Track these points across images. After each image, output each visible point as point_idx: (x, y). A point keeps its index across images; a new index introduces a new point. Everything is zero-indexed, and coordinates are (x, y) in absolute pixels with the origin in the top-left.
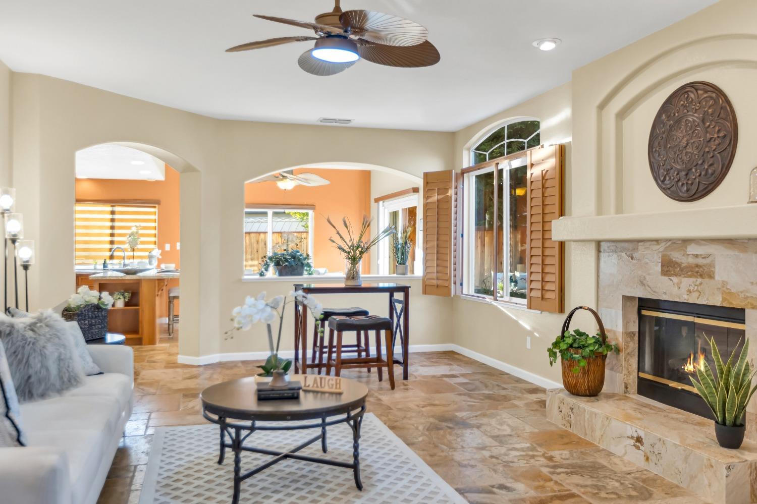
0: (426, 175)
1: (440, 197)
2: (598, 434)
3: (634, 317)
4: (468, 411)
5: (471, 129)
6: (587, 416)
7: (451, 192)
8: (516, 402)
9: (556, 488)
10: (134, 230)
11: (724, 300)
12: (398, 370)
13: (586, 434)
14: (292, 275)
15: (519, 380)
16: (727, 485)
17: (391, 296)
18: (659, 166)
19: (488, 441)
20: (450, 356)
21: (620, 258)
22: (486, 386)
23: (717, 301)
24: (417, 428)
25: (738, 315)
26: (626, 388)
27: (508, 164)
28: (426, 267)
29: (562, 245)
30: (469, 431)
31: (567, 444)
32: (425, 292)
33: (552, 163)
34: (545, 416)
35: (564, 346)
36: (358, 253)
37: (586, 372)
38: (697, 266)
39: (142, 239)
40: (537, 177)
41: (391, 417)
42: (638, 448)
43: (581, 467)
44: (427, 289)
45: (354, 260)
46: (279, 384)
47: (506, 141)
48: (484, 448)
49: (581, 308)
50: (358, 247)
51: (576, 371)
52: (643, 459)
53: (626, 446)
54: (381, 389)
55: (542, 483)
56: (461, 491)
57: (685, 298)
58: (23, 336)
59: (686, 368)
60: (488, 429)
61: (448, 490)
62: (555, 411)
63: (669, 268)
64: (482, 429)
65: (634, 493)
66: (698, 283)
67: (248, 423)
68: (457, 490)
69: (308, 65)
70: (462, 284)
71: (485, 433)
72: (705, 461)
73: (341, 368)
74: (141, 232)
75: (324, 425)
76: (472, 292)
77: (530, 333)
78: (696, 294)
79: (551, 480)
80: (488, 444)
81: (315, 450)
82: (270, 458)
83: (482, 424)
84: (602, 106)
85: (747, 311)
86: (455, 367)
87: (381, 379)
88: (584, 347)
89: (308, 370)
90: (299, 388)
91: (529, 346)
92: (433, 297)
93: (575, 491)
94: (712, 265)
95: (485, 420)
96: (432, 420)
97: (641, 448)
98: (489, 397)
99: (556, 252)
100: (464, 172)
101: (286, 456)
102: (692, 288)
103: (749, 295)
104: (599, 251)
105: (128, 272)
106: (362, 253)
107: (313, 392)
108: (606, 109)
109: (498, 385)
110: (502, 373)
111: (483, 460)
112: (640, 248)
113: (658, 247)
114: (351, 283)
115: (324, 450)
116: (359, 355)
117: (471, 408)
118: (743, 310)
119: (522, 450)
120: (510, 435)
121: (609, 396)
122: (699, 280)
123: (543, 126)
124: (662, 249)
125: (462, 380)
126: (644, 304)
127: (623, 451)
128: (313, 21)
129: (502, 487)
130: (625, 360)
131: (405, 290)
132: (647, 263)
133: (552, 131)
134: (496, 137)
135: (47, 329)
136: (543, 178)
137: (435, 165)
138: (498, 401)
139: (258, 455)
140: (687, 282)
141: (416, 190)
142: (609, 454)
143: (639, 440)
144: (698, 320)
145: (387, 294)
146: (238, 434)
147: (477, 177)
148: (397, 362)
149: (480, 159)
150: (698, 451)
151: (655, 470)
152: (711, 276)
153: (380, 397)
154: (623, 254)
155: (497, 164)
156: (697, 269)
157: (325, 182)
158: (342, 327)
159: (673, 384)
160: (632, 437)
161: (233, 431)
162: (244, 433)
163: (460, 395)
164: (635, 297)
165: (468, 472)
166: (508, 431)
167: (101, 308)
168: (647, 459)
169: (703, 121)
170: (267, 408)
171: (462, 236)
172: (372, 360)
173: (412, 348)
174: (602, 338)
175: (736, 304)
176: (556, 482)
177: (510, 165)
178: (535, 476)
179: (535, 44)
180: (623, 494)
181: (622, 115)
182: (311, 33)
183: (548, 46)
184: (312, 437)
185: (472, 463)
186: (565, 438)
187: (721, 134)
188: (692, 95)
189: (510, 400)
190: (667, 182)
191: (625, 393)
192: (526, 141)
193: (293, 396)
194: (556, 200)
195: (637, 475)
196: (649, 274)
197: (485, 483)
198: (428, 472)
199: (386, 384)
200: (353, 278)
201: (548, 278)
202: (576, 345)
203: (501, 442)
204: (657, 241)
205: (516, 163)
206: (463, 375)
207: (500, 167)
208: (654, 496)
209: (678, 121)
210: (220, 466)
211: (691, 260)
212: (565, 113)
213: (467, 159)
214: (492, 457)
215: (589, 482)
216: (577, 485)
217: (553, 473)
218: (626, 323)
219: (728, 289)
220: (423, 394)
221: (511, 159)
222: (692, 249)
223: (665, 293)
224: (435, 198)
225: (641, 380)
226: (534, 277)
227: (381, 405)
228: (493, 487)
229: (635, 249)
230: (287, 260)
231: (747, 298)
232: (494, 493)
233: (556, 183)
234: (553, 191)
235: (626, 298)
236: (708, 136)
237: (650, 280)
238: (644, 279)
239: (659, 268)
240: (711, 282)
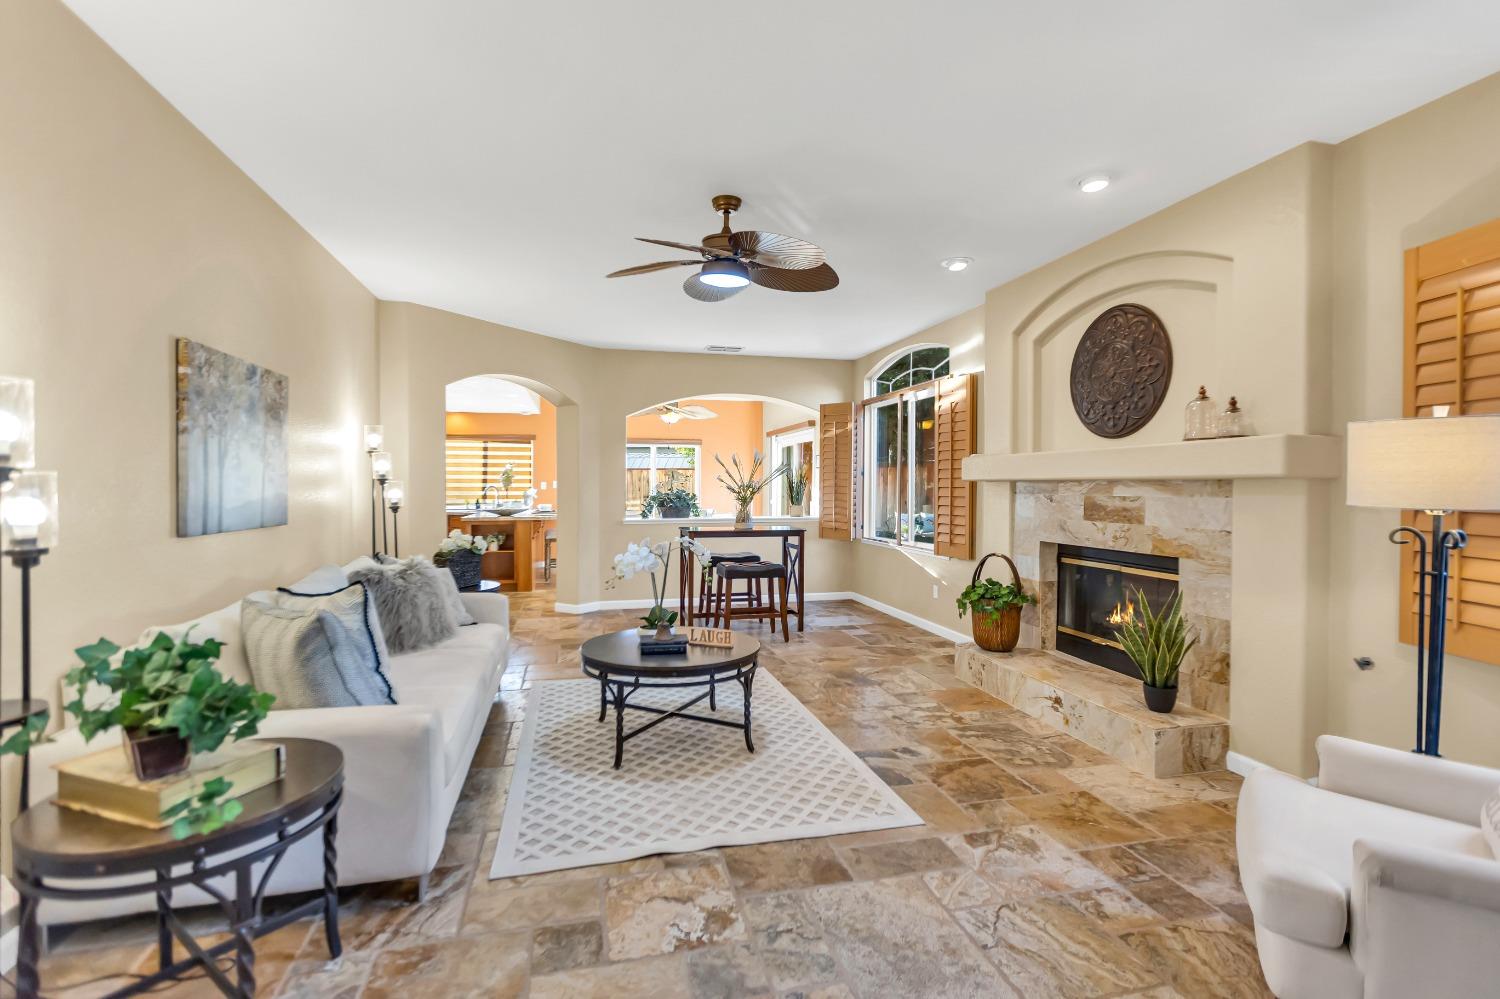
0: (823, 408)
1: (839, 431)
2: (1012, 693)
3: (1053, 565)
4: (868, 666)
5: (873, 357)
6: (1000, 674)
7: (851, 426)
8: (921, 657)
9: (965, 752)
10: (508, 467)
11: (1155, 547)
12: (793, 620)
13: (998, 693)
14: (677, 517)
15: (925, 633)
16: (1157, 753)
17: (786, 540)
18: (1082, 399)
19: (892, 700)
20: (849, 605)
21: (1037, 500)
22: (889, 639)
23: (1147, 549)
24: (813, 685)
25: (1170, 564)
26: (1044, 642)
27: (913, 396)
28: (823, 508)
29: (973, 485)
30: (870, 688)
31: (977, 704)
32: (822, 536)
33: (962, 395)
34: (953, 672)
35: (974, 597)
36: (749, 493)
37: (999, 625)
38: (1125, 510)
39: (517, 477)
40: (946, 410)
41: (784, 672)
42: (1056, 710)
43: (993, 730)
44: (824, 532)
45: (744, 501)
46: (665, 638)
47: (911, 371)
48: (885, 708)
49: (994, 555)
50: (749, 487)
51: (988, 624)
52: (1062, 722)
53: (1042, 707)
54: (773, 641)
55: (949, 747)
56: (861, 755)
57: (1110, 545)
58: (393, 584)
59: (1112, 620)
60: (891, 686)
61: (846, 753)
62: (965, 667)
63: (1092, 511)
64: (885, 686)
65: (1052, 760)
66: (1126, 528)
67: (631, 679)
68: (856, 753)
69: (695, 290)
70: (862, 527)
71: (887, 690)
72: (1132, 726)
73: (732, 618)
74: (515, 469)
75: (712, 682)
76: (874, 536)
77: (937, 581)
78: (1123, 541)
79: (959, 744)
80: (891, 703)
81: (702, 708)
82: (654, 716)
83: (883, 682)
84: (1019, 332)
85: (1181, 561)
86: (855, 617)
87: (773, 631)
88: (997, 597)
89: (695, 621)
90: (687, 642)
91: (936, 596)
92: (831, 541)
93: (986, 756)
94: (1141, 509)
95: (886, 677)
96: (829, 676)
97: (1060, 709)
98: (892, 651)
99: (966, 493)
100: (865, 404)
101: (672, 715)
102: (1118, 535)
103: (1182, 542)
104: (1014, 491)
105: (503, 513)
106: (753, 493)
107: (700, 646)
108: (1022, 335)
109: (901, 638)
110: (907, 625)
111: (885, 721)
112: (1060, 489)
113: (1078, 488)
114: (742, 527)
115: (713, 708)
116: (751, 604)
117: (872, 663)
118: (1176, 559)
119: (928, 709)
120: (915, 694)
121: (1025, 652)
122: (1127, 526)
123: (953, 354)
124: (1085, 491)
125: (861, 632)
126: (1063, 551)
127: (1040, 714)
128: (700, 245)
129: (906, 751)
130: (1043, 611)
131: (800, 533)
132: (1068, 507)
133: (963, 358)
134: (901, 365)
135: (418, 577)
136: (952, 411)
137: (832, 396)
138: (901, 655)
139: (642, 713)
140: (1113, 527)
141: (812, 423)
142: (1025, 716)
143: (1058, 701)
144: (1125, 570)
145: (781, 539)
146: (620, 691)
147: (881, 410)
148: (792, 612)
149: (883, 390)
150: (1124, 715)
151: (1076, 735)
152: (1140, 521)
153: (773, 650)
154: (1041, 496)
155: (902, 395)
156: (1124, 513)
157: (713, 415)
158: (732, 574)
159: (1096, 640)
160: (1050, 698)
161: (615, 688)
162: (627, 690)
163: (860, 648)
164: (1054, 544)
165: (869, 733)
166: (913, 689)
167: (474, 554)
168: (1067, 722)
169: (1133, 348)
170: (652, 664)
171: (863, 474)
172: (765, 610)
173: (808, 596)
174: (1017, 588)
175: (1168, 552)
176: (965, 747)
177: (916, 397)
178: (940, 739)
179: (944, 264)
180: (1039, 761)
181: (1041, 341)
182: (698, 256)
183: (958, 266)
184: (700, 693)
185: (873, 723)
186: (976, 698)
187: (1154, 363)
188: (1121, 320)
189: (914, 655)
190: (1091, 416)
191: (1043, 648)
192: (933, 370)
193: (679, 650)
194: (967, 436)
195: (1055, 740)
196: (1070, 518)
197: (888, 746)
198: (826, 732)
199: (780, 636)
200: (743, 521)
201: (957, 521)
202: (988, 596)
203: (905, 701)
204: (1079, 482)
205: (923, 395)
206: (863, 627)
207: (905, 399)
208: (1075, 763)
209: (1105, 348)
210: (601, 724)
211: (1118, 504)
212: (977, 340)
213: (869, 390)
214: (895, 717)
215: (1002, 747)
216: (989, 750)
217: (961, 736)
218: (1044, 573)
219: (1159, 536)
220: (819, 647)
221: (917, 390)
222: (1119, 491)
223: (1088, 539)
224: (833, 432)
225: (1060, 634)
226: (941, 520)
227: (774, 659)
228: (896, 750)
229: (1055, 491)
230: (671, 501)
231: (1180, 546)
232: (897, 757)
233: (967, 416)
234: (964, 426)
235: (1043, 544)
236: (1139, 365)
237: (1071, 524)
238: (1065, 523)
239: (1081, 512)
240: (1140, 528)
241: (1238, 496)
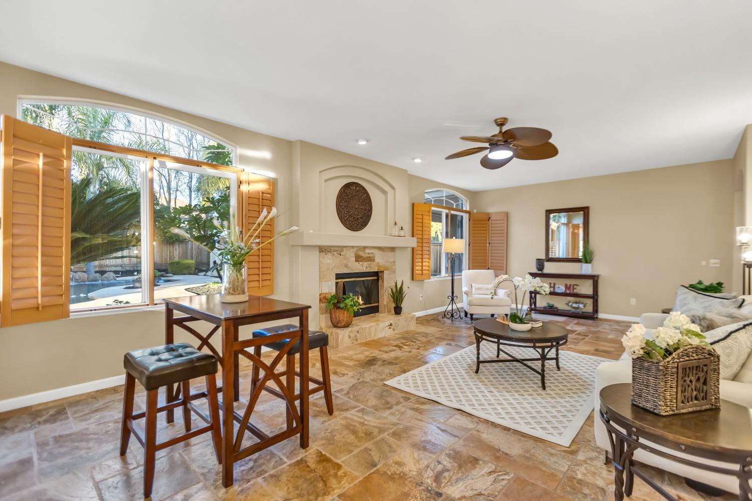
11: (378, 269)
21: (333, 255)
38: (369, 257)
40: (255, 195)
57: (365, 270)
63: (358, 258)
78: (368, 268)
85: (385, 272)
94: (374, 256)
102: (367, 266)
104: (322, 251)
112: (345, 250)
113: (352, 250)
118: (383, 271)
122: (370, 262)
124: (355, 251)
132: (348, 257)
140: (365, 264)
144: (357, 279)
151: (397, 332)
152: (374, 261)
154: (335, 253)
156: (369, 259)
175: (381, 270)
196: (349, 262)
204: (353, 247)
211: (367, 255)
219: (379, 265)
222: (367, 251)
229: (342, 251)
237: (350, 265)
238: (347, 264)
239: (354, 259)
240: (374, 263)
241: (397, 253)
